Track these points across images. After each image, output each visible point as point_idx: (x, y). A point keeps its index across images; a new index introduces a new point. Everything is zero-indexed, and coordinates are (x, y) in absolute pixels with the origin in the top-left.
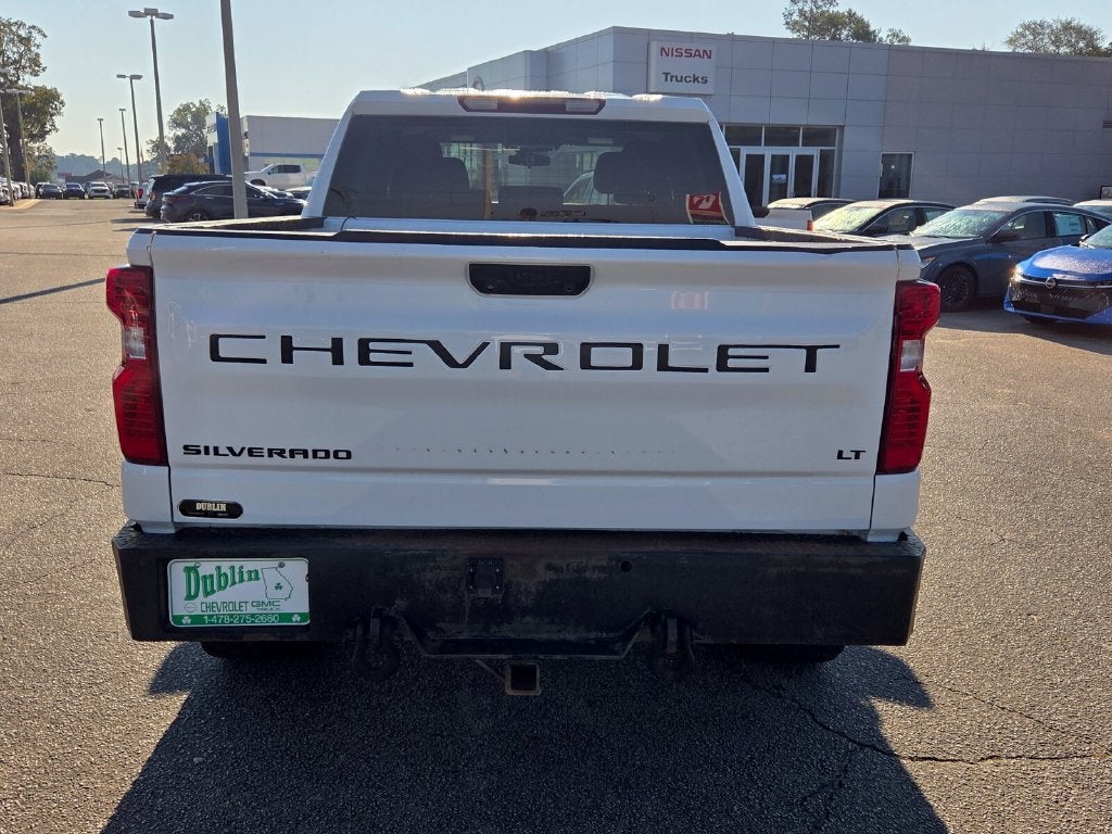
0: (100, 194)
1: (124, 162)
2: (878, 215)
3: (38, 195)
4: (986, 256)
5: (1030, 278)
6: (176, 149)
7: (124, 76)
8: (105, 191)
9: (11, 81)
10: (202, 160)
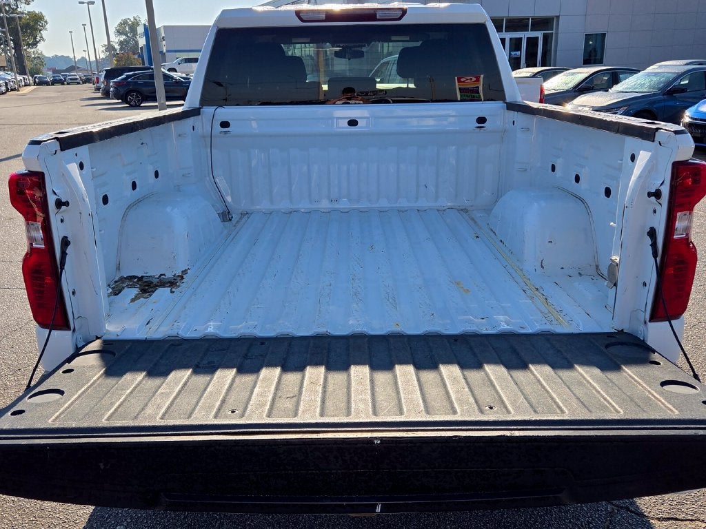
0: (74, 81)
1: (88, 60)
2: (586, 79)
3: (35, 83)
4: (662, 104)
5: (696, 119)
6: (121, 50)
7: (83, 3)
8: (76, 79)
9: (13, 9)
10: (136, 56)
